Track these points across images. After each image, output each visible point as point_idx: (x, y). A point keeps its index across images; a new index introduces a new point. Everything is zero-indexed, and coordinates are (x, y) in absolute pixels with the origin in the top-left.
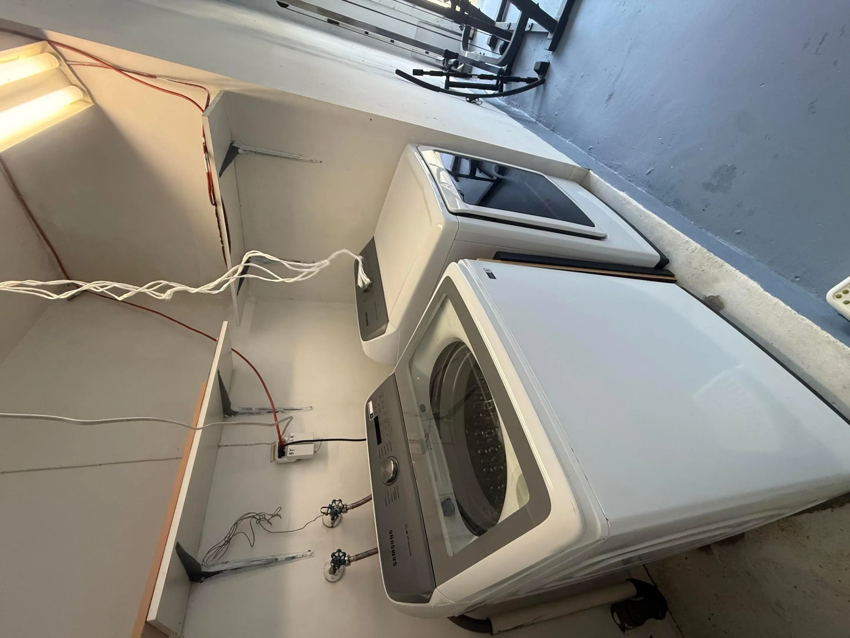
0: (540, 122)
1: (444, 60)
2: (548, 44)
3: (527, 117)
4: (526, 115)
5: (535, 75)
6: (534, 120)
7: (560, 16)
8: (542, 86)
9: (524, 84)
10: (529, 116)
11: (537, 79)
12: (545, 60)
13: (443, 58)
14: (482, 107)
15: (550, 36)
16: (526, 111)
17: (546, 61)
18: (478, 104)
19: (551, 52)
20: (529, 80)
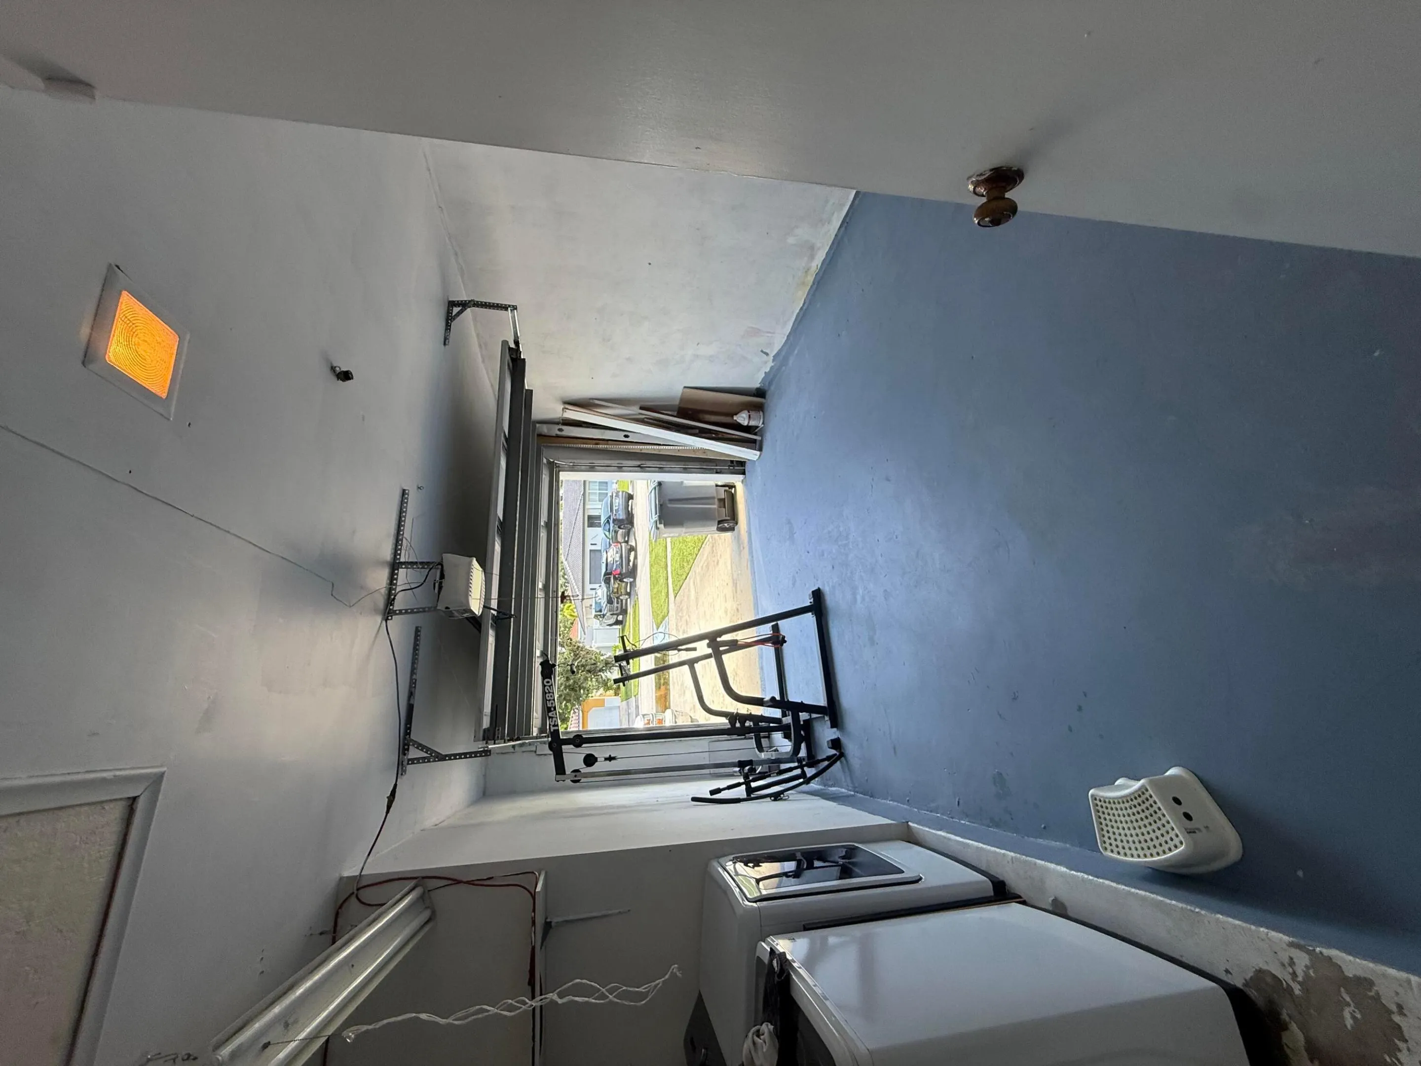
0: (857, 793)
1: (740, 770)
2: (829, 723)
3: (845, 793)
4: (843, 790)
5: (833, 752)
6: (853, 793)
7: (826, 702)
8: (843, 759)
9: (826, 763)
10: (846, 791)
11: (836, 754)
12: (834, 737)
13: (739, 769)
14: (790, 800)
15: (827, 718)
16: (842, 787)
17: (836, 737)
18: (785, 800)
19: (835, 729)
20: (828, 758)
